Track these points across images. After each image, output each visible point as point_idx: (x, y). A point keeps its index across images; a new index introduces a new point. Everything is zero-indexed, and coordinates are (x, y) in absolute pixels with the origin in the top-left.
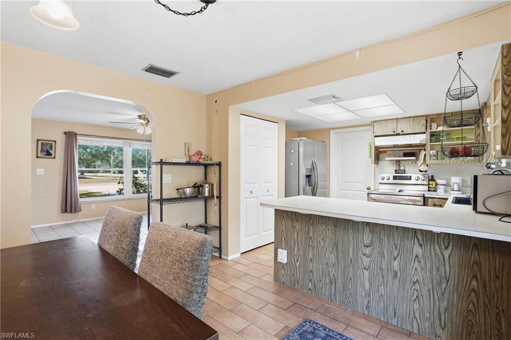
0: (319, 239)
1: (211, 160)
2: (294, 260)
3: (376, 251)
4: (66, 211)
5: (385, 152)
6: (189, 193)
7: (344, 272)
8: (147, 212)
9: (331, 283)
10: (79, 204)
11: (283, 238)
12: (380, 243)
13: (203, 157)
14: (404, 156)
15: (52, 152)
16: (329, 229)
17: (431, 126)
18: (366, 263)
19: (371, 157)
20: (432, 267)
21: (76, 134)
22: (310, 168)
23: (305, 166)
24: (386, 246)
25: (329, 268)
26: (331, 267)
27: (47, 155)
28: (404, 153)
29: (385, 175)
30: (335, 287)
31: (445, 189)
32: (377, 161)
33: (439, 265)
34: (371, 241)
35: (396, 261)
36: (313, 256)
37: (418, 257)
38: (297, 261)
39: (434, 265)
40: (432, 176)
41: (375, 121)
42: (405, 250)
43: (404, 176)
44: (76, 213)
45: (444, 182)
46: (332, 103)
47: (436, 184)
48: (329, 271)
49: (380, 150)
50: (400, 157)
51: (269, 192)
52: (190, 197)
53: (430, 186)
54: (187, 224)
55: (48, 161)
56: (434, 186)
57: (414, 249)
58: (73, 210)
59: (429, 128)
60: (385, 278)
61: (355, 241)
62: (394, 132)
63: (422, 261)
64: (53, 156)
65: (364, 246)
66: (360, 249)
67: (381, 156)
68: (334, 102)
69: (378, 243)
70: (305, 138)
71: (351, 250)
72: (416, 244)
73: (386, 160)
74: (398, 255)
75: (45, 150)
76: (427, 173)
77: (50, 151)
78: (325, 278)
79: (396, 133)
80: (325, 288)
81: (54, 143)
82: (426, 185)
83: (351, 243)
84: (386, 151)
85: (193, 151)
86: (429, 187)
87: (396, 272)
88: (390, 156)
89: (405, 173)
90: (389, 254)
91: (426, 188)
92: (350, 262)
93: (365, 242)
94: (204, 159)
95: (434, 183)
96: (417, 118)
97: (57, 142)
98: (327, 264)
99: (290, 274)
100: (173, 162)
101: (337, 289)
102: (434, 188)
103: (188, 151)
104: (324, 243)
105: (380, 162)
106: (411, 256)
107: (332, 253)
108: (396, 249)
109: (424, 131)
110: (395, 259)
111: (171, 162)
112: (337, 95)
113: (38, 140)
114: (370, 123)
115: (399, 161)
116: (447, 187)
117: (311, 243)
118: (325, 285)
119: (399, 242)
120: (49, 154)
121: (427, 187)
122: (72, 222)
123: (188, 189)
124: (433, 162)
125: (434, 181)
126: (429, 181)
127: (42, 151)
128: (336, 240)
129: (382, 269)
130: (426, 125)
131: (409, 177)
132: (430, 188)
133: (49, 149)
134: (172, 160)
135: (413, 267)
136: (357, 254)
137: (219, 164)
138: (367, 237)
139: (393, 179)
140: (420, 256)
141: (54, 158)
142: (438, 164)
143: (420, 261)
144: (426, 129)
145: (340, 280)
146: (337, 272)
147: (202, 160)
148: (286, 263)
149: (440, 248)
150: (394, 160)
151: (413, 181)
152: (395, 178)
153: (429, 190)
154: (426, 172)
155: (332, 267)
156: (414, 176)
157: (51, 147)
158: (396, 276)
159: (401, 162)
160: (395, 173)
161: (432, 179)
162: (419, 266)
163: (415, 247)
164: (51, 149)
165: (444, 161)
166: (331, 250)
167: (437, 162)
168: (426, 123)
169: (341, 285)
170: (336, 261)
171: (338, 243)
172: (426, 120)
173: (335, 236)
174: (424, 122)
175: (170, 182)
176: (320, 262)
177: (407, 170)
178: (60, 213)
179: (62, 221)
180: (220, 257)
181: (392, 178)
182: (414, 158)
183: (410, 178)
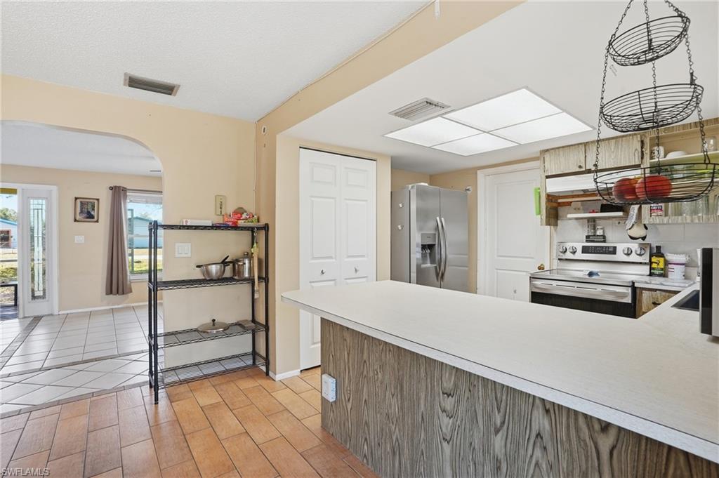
0: (376, 367)
1: (258, 222)
2: (345, 399)
3: (462, 408)
4: (111, 293)
5: (569, 204)
6: (216, 273)
7: (412, 436)
8: (147, 303)
9: (394, 453)
10: (128, 283)
11: (331, 357)
12: (470, 391)
13: (244, 216)
14: (602, 211)
15: (94, 213)
16: (390, 350)
17: (652, 152)
18: (447, 429)
19: (539, 213)
20: (571, 468)
21: (125, 190)
22: (433, 232)
23: (420, 229)
24: (481, 399)
25: (391, 424)
26: (393, 423)
27: (87, 218)
28: (603, 206)
29: (569, 245)
30: (400, 464)
31: (685, 272)
32: (552, 221)
33: (587, 468)
34: (455, 384)
35: (500, 435)
36: (369, 396)
37: (542, 438)
38: (349, 400)
39: (576, 465)
40: (658, 248)
41: (547, 150)
42: (516, 418)
43: (602, 247)
44: (125, 295)
45: (682, 259)
46: (440, 118)
47: (667, 263)
48: (390, 430)
49: (560, 201)
50: (593, 212)
51: (358, 273)
52: (219, 279)
53: (654, 266)
54: (214, 320)
55: (88, 226)
56: (662, 265)
57: (533, 419)
58: (120, 290)
59: (647, 157)
60: (479, 468)
61: (429, 380)
62: (580, 167)
63: (550, 448)
64: (96, 219)
65: (443, 393)
66: (437, 398)
67: (561, 210)
68: (441, 115)
69: (467, 391)
70: (427, 184)
71: (423, 396)
72: (538, 407)
73: (570, 219)
74: (503, 423)
75: (87, 211)
76: (647, 241)
77: (92, 213)
78: (385, 440)
79: (584, 169)
80: (386, 460)
81: (96, 202)
82: (646, 264)
83: (423, 384)
84: (571, 202)
85: (230, 209)
86: (651, 269)
87: (498, 461)
88: (577, 210)
89: (605, 242)
90: (486, 418)
91: (646, 269)
92: (420, 420)
93: (445, 384)
94: (246, 219)
95: (661, 260)
96: (624, 139)
97: (100, 201)
98: (388, 415)
99: (341, 422)
100: (188, 224)
101: (403, 469)
102: (662, 269)
103: (221, 208)
104: (383, 376)
105: (559, 222)
106: (528, 432)
107: (395, 397)
108: (499, 411)
109: (637, 163)
110: (497, 431)
111: (185, 224)
112: (435, 99)
113: (76, 199)
114: (538, 155)
115: (594, 219)
116: (689, 269)
117: (365, 373)
118: (385, 455)
119: (504, 398)
120: (90, 216)
121: (648, 267)
122: (120, 306)
123: (214, 266)
124: (658, 220)
125: (662, 256)
126: (651, 255)
127: (82, 212)
128: (401, 373)
129: (474, 448)
130: (642, 152)
131: (611, 249)
132: (654, 269)
133: (90, 210)
134: (187, 222)
135: (531, 456)
136: (432, 407)
137: (266, 228)
138: (447, 374)
139: (582, 253)
140: (546, 436)
141: (97, 221)
142: (668, 224)
143: (545, 448)
144: (642, 158)
145: (406, 451)
146: (402, 433)
147: (243, 221)
148: (335, 402)
149: (589, 429)
150: (585, 218)
151: (620, 256)
152: (585, 250)
153: (651, 274)
154: (644, 238)
155: (395, 423)
156: (621, 248)
157: (93, 206)
158: (499, 468)
159: (598, 222)
160: (587, 241)
161: (658, 252)
162: (543, 457)
163: (535, 413)
164: (93, 210)
165: (680, 217)
166: (393, 390)
167: (666, 220)
168: (642, 147)
169: (408, 462)
170: (401, 414)
171: (403, 379)
172: (642, 142)
173: (399, 364)
174: (638, 146)
175: (189, 255)
176: (378, 410)
177: (609, 236)
178: (105, 294)
179: (108, 305)
180: (267, 374)
181: (579, 250)
182: (620, 214)
183: (614, 251)
